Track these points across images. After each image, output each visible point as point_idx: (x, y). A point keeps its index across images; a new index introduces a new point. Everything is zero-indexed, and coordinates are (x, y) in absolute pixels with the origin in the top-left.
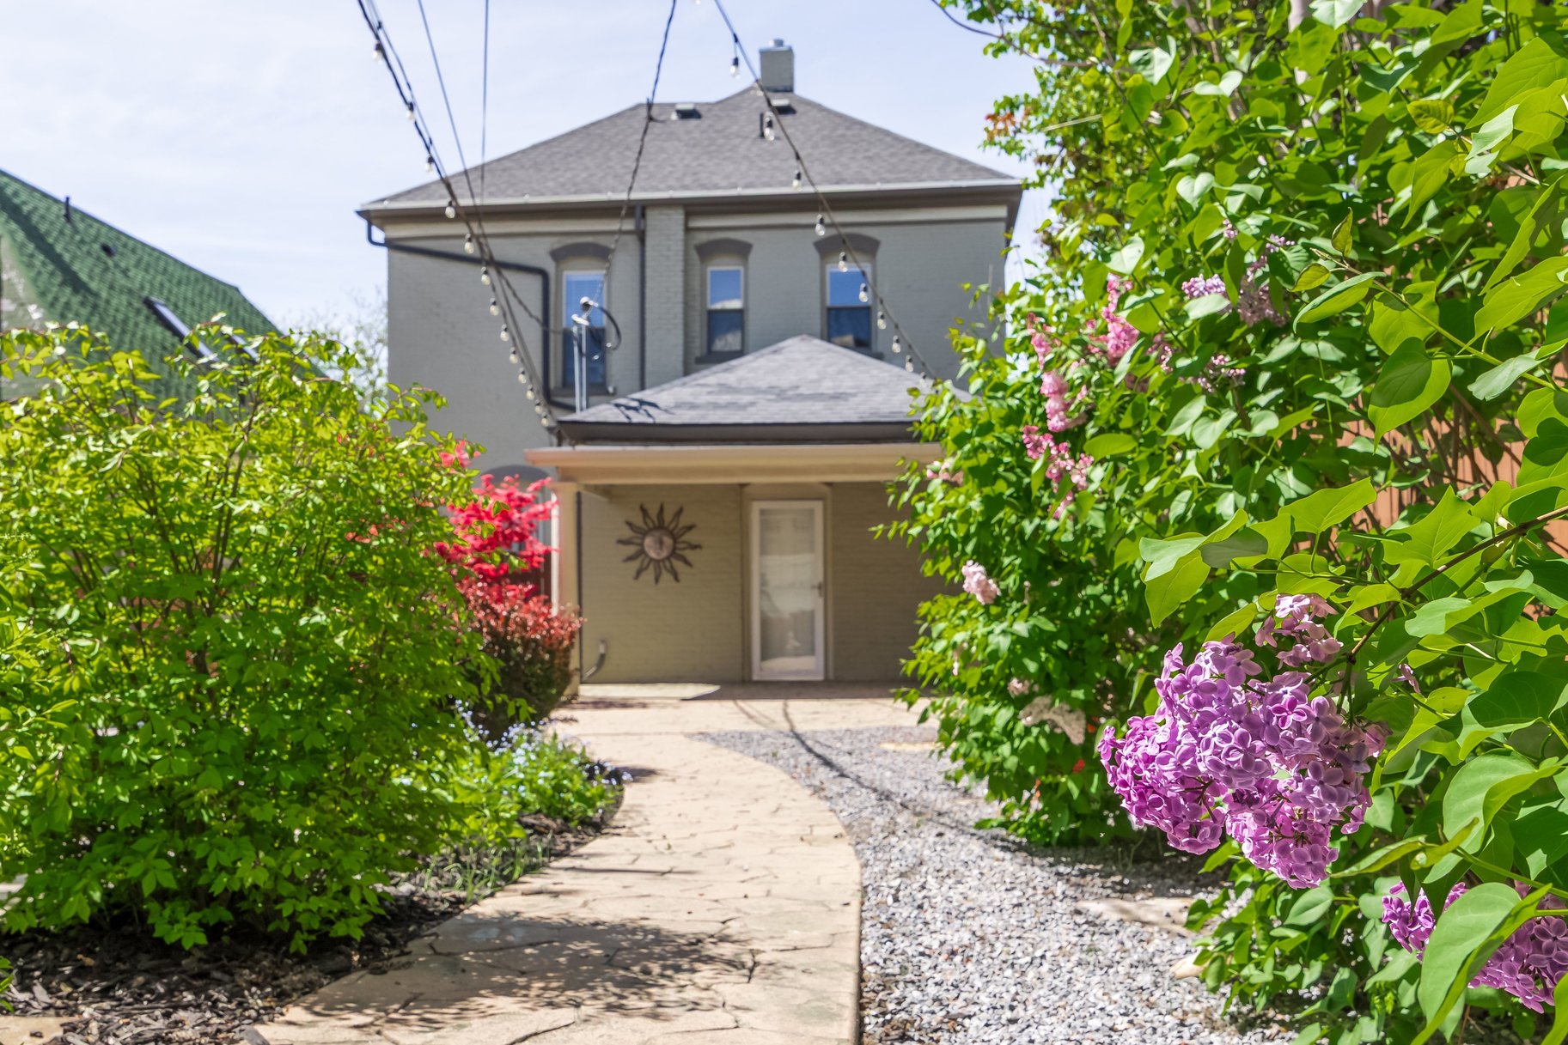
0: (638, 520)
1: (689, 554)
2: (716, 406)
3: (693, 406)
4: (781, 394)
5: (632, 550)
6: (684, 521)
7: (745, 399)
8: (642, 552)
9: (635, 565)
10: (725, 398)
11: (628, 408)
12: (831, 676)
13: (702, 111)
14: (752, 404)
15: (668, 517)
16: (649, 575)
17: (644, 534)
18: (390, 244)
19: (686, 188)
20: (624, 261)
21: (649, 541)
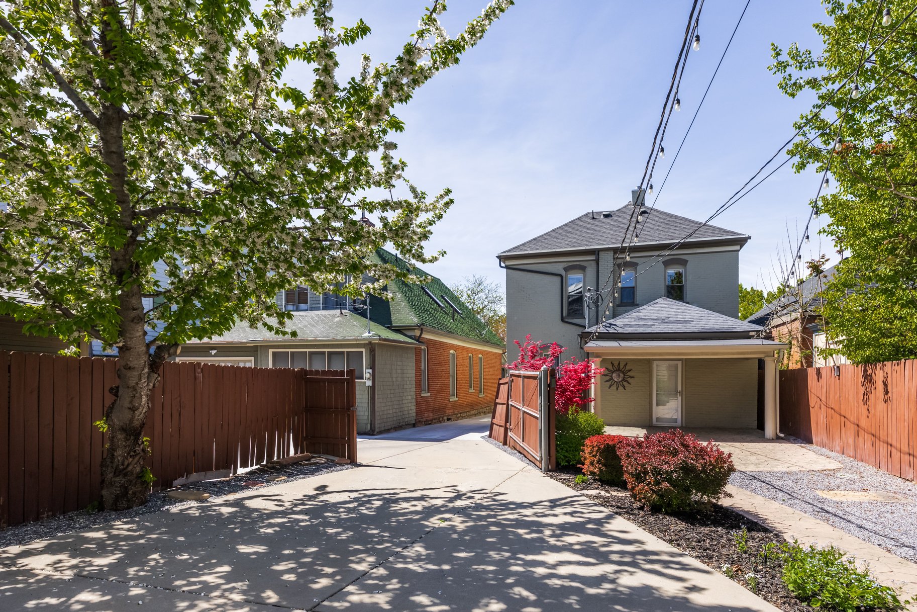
0: (610, 368)
1: (629, 380)
2: (640, 326)
3: (631, 326)
4: (663, 321)
5: (608, 378)
6: (628, 368)
7: (650, 323)
8: (612, 379)
9: (609, 383)
10: (642, 323)
11: (606, 327)
12: (684, 425)
13: (612, 214)
14: (653, 325)
15: (621, 367)
16: (614, 387)
17: (613, 372)
18: (507, 267)
19: (613, 243)
20: (591, 271)
21: (614, 375)
